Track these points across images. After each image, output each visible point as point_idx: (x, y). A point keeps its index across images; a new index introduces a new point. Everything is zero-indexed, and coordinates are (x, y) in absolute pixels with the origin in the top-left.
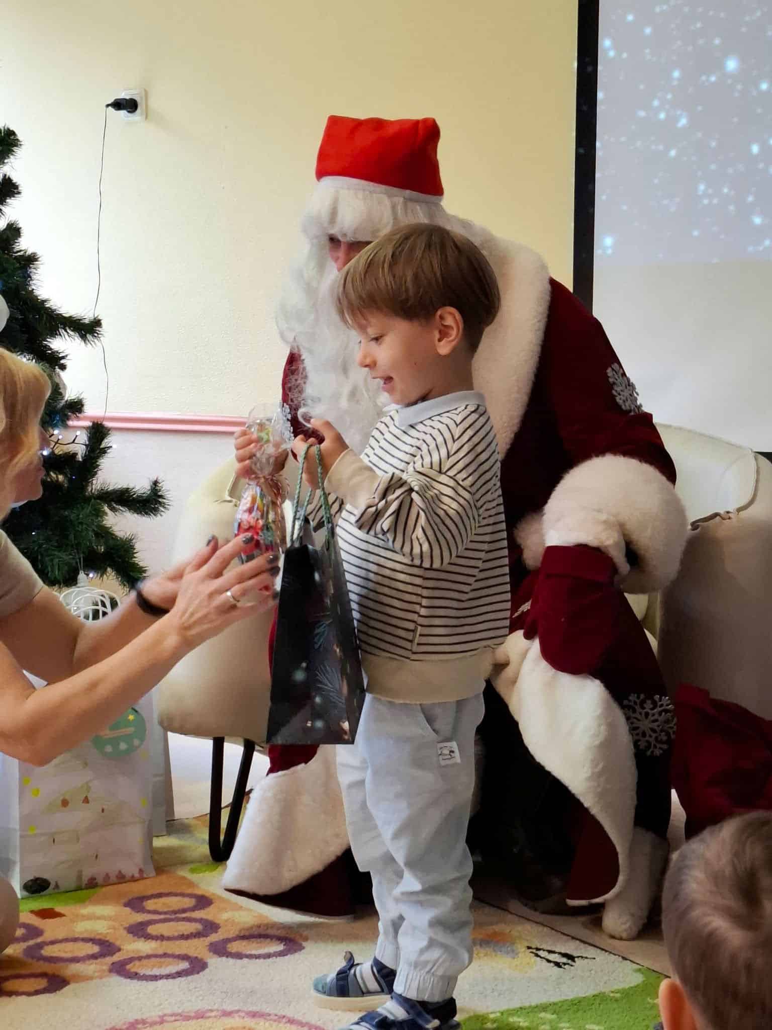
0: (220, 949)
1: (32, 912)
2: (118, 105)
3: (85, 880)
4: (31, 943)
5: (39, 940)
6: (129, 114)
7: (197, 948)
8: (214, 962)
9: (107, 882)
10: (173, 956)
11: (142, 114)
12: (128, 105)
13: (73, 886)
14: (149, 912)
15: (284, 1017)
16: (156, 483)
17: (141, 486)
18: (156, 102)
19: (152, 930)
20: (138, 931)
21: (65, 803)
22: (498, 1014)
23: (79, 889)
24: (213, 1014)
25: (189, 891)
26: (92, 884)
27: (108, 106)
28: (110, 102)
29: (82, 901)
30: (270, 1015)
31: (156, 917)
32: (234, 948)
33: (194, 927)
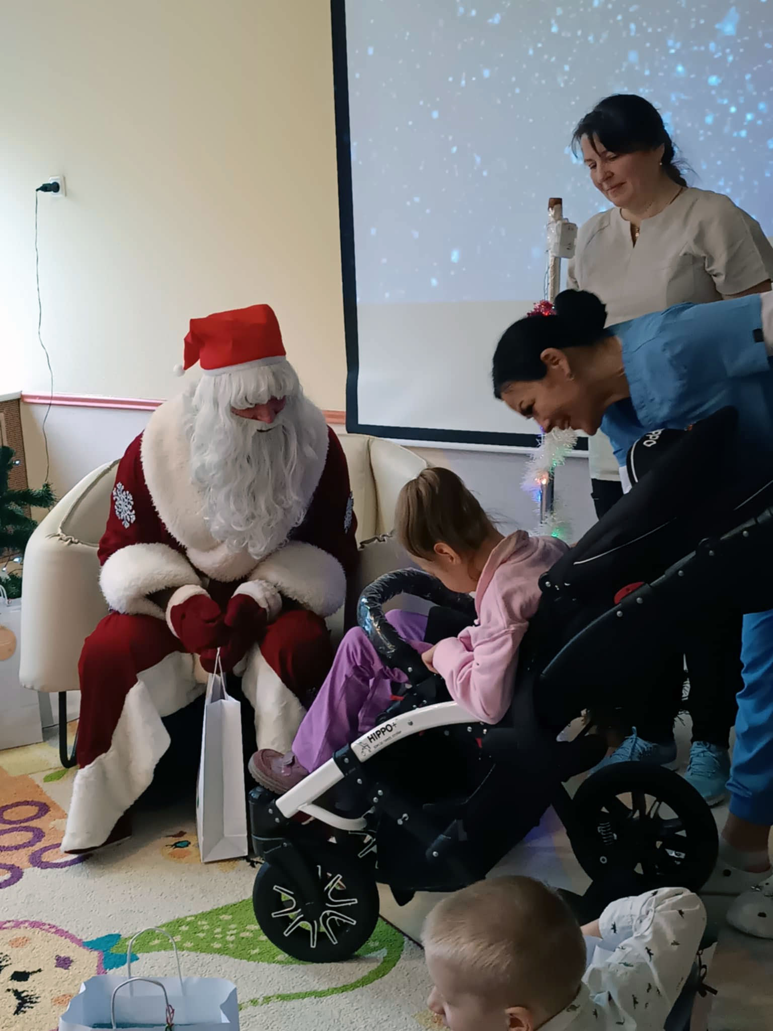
0: (37, 861)
2: (45, 188)
6: (54, 193)
7: (20, 857)
8: (31, 873)
11: (62, 193)
12: (54, 187)
15: (54, 926)
18: (71, 184)
22: (193, 918)
24: (8, 925)
27: (37, 190)
28: (39, 187)
30: (44, 924)
31: (8, 827)
32: (46, 857)
33: (28, 836)
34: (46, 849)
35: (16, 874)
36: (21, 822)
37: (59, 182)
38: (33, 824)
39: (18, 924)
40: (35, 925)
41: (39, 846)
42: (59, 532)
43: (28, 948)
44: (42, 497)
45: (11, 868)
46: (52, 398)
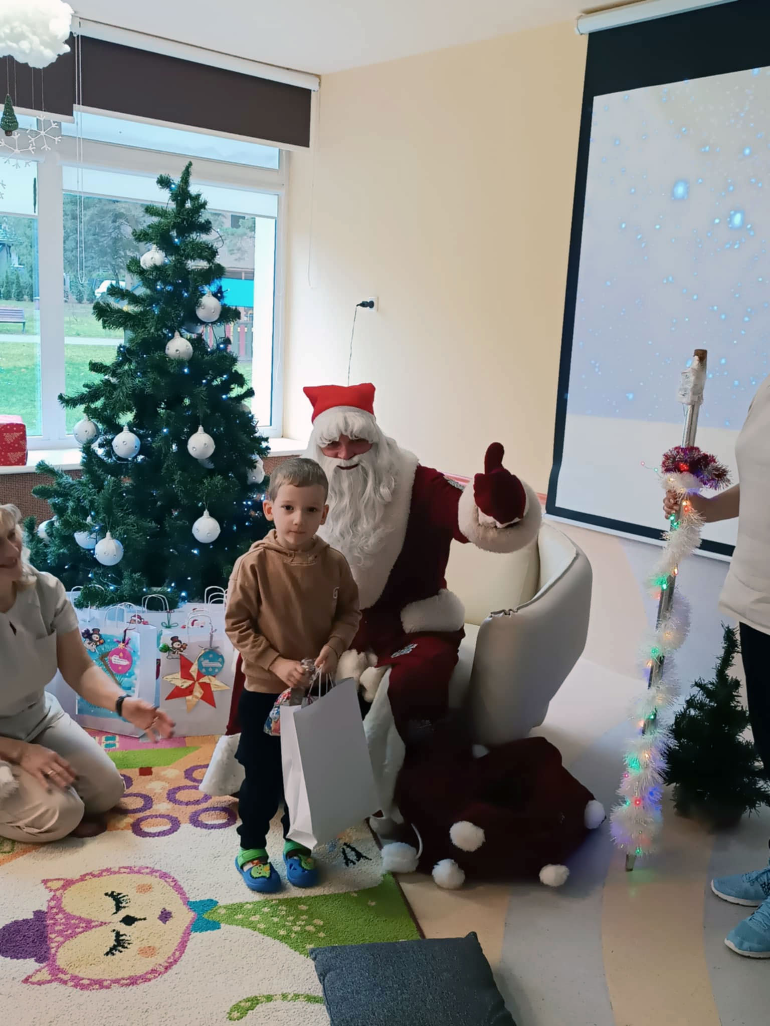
2: (363, 305)
6: (370, 309)
8: (186, 828)
11: (375, 309)
12: (370, 305)
15: (176, 881)
24: (145, 871)
27: (357, 305)
28: (359, 303)
30: (170, 877)
35: (175, 825)
37: (373, 301)
39: (152, 872)
40: (163, 876)
43: (148, 895)
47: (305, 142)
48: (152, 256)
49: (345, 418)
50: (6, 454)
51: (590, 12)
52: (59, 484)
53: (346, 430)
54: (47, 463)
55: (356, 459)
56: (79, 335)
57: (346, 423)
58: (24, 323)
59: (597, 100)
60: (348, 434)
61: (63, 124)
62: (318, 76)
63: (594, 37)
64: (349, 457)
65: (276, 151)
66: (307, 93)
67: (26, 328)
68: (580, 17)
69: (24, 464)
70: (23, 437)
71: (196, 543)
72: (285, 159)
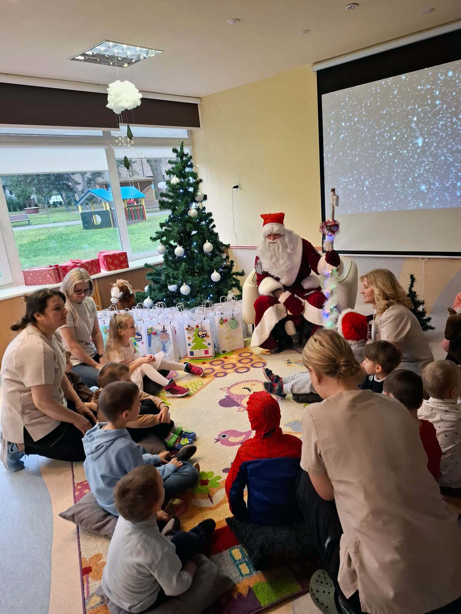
0: (252, 366)
1: (223, 357)
2: (235, 187)
3: (232, 350)
4: (222, 365)
5: (224, 364)
7: (248, 365)
8: (252, 369)
9: (236, 350)
10: (245, 367)
12: (236, 187)
13: (230, 351)
14: (242, 357)
16: (243, 271)
17: (240, 271)
18: (242, 186)
19: (242, 361)
20: (240, 361)
21: (227, 338)
23: (231, 352)
25: (249, 351)
26: (233, 351)
29: (231, 354)
31: (243, 358)
32: (255, 365)
33: (249, 360)
34: (254, 363)
35: (249, 369)
36: (248, 356)
37: (238, 185)
38: (250, 357)
39: (252, 381)
40: (256, 381)
41: (252, 363)
42: (252, 282)
43: (255, 386)
44: (242, 274)
45: (247, 368)
46: (237, 247)
47: (198, 125)
48: (175, 180)
49: (272, 227)
50: (121, 265)
51: (316, 63)
52: (156, 270)
53: (272, 231)
54: (148, 263)
55: (275, 241)
56: (55, 222)
57: (272, 229)
58: (29, 221)
59: (324, 96)
60: (273, 232)
61: (112, 132)
62: (200, 98)
63: (319, 73)
64: (274, 240)
65: (186, 130)
66: (197, 105)
67: (30, 223)
68: (312, 66)
69: (128, 267)
70: (126, 257)
71: (212, 282)
72: (190, 133)
